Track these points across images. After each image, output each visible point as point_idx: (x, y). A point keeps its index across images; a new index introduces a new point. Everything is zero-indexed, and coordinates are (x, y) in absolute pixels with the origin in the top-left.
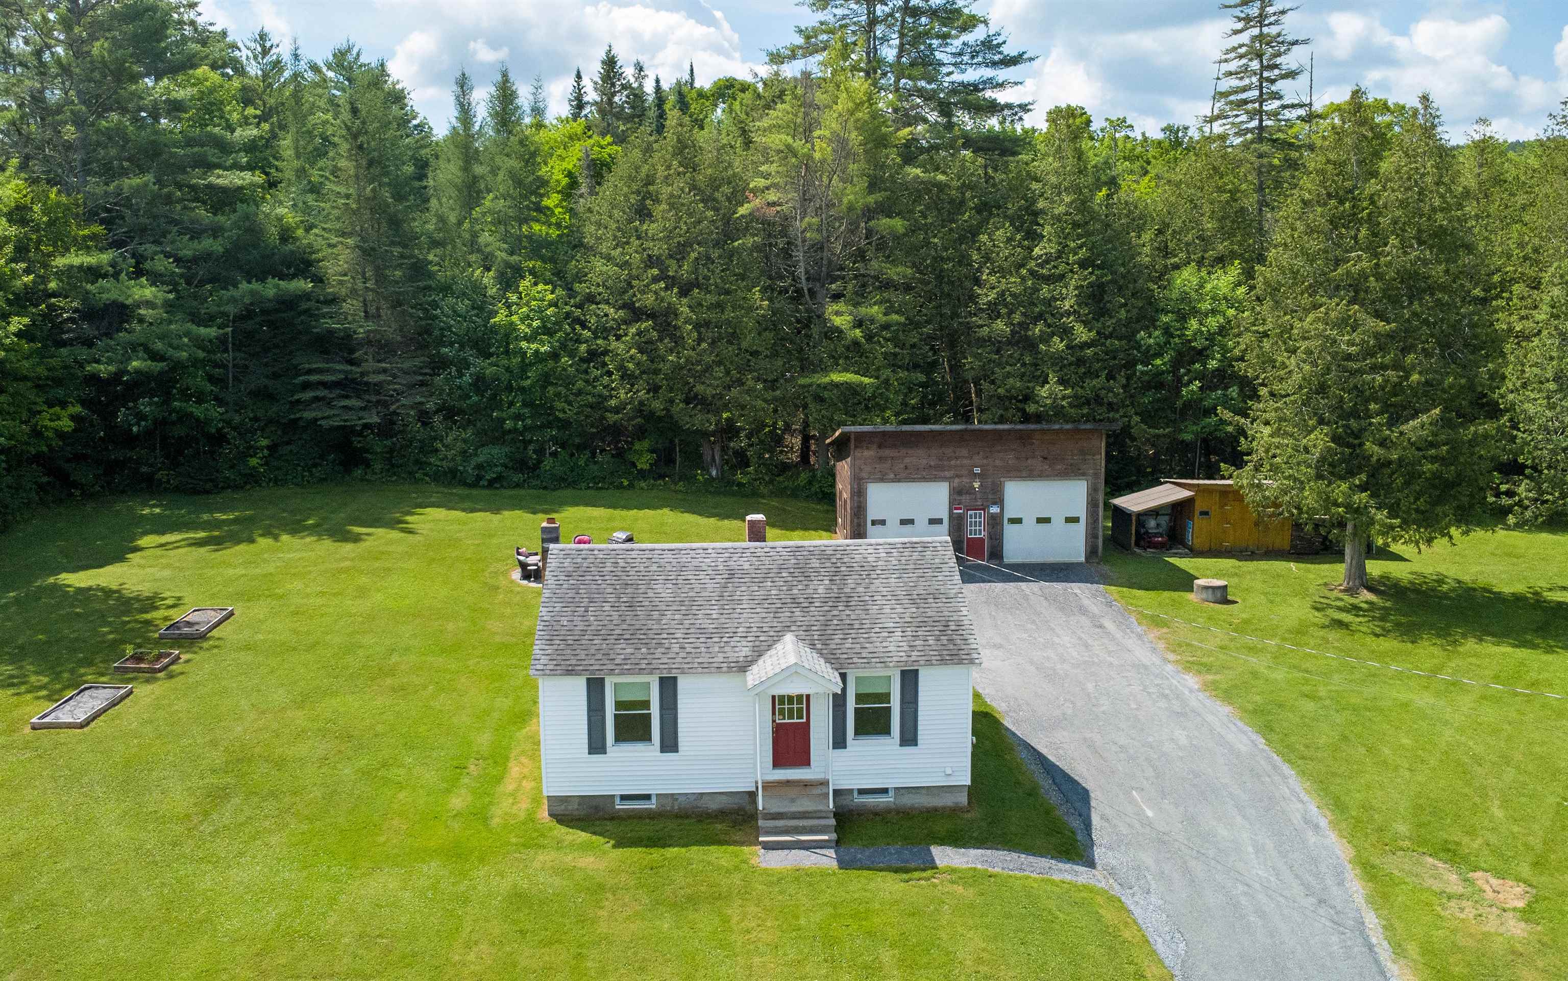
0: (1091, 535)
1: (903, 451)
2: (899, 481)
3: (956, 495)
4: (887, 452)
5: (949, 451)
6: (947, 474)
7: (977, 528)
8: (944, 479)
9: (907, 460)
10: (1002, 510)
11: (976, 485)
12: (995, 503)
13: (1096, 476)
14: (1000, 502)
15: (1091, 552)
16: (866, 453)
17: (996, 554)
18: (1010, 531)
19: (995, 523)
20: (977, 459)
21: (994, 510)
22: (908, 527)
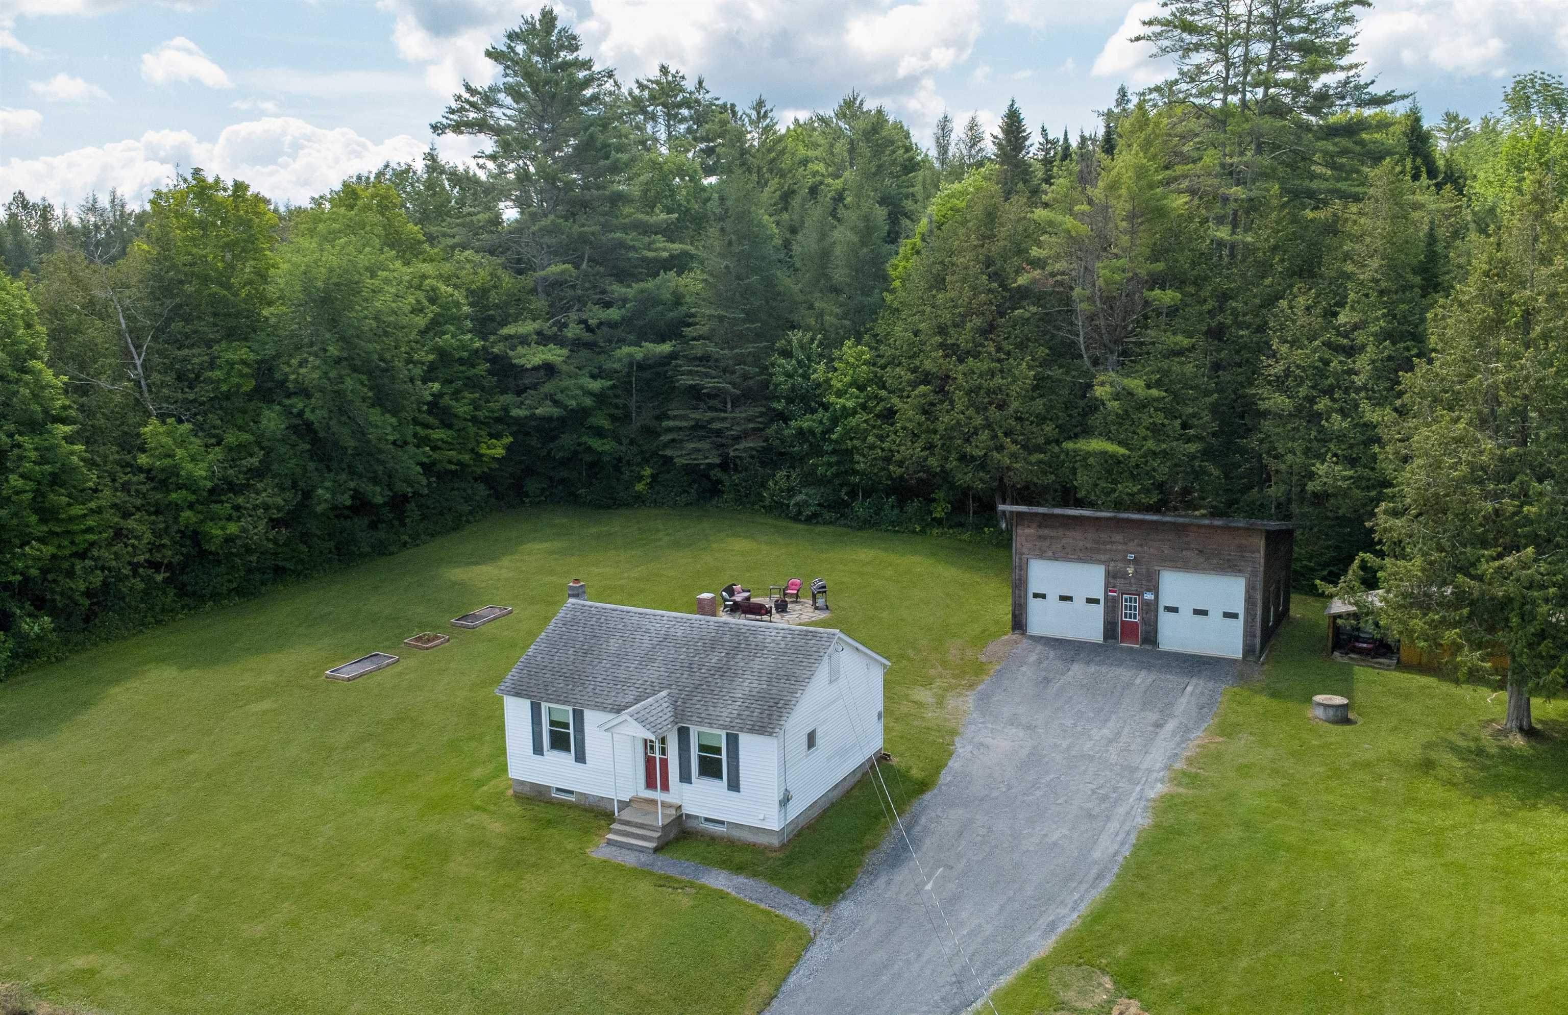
0: (1248, 633)
1: (1061, 532)
2: (1056, 559)
3: (1111, 577)
4: (1047, 532)
5: (1104, 536)
6: (1102, 557)
7: (1130, 613)
8: (1100, 562)
9: (1064, 541)
10: (1157, 597)
11: (1130, 571)
12: (1149, 590)
13: (1254, 573)
14: (1156, 590)
15: (1248, 650)
16: (1028, 531)
17: (1151, 638)
18: (1165, 619)
19: (1150, 610)
20: (1132, 546)
21: (1149, 596)
22: (1067, 604)
